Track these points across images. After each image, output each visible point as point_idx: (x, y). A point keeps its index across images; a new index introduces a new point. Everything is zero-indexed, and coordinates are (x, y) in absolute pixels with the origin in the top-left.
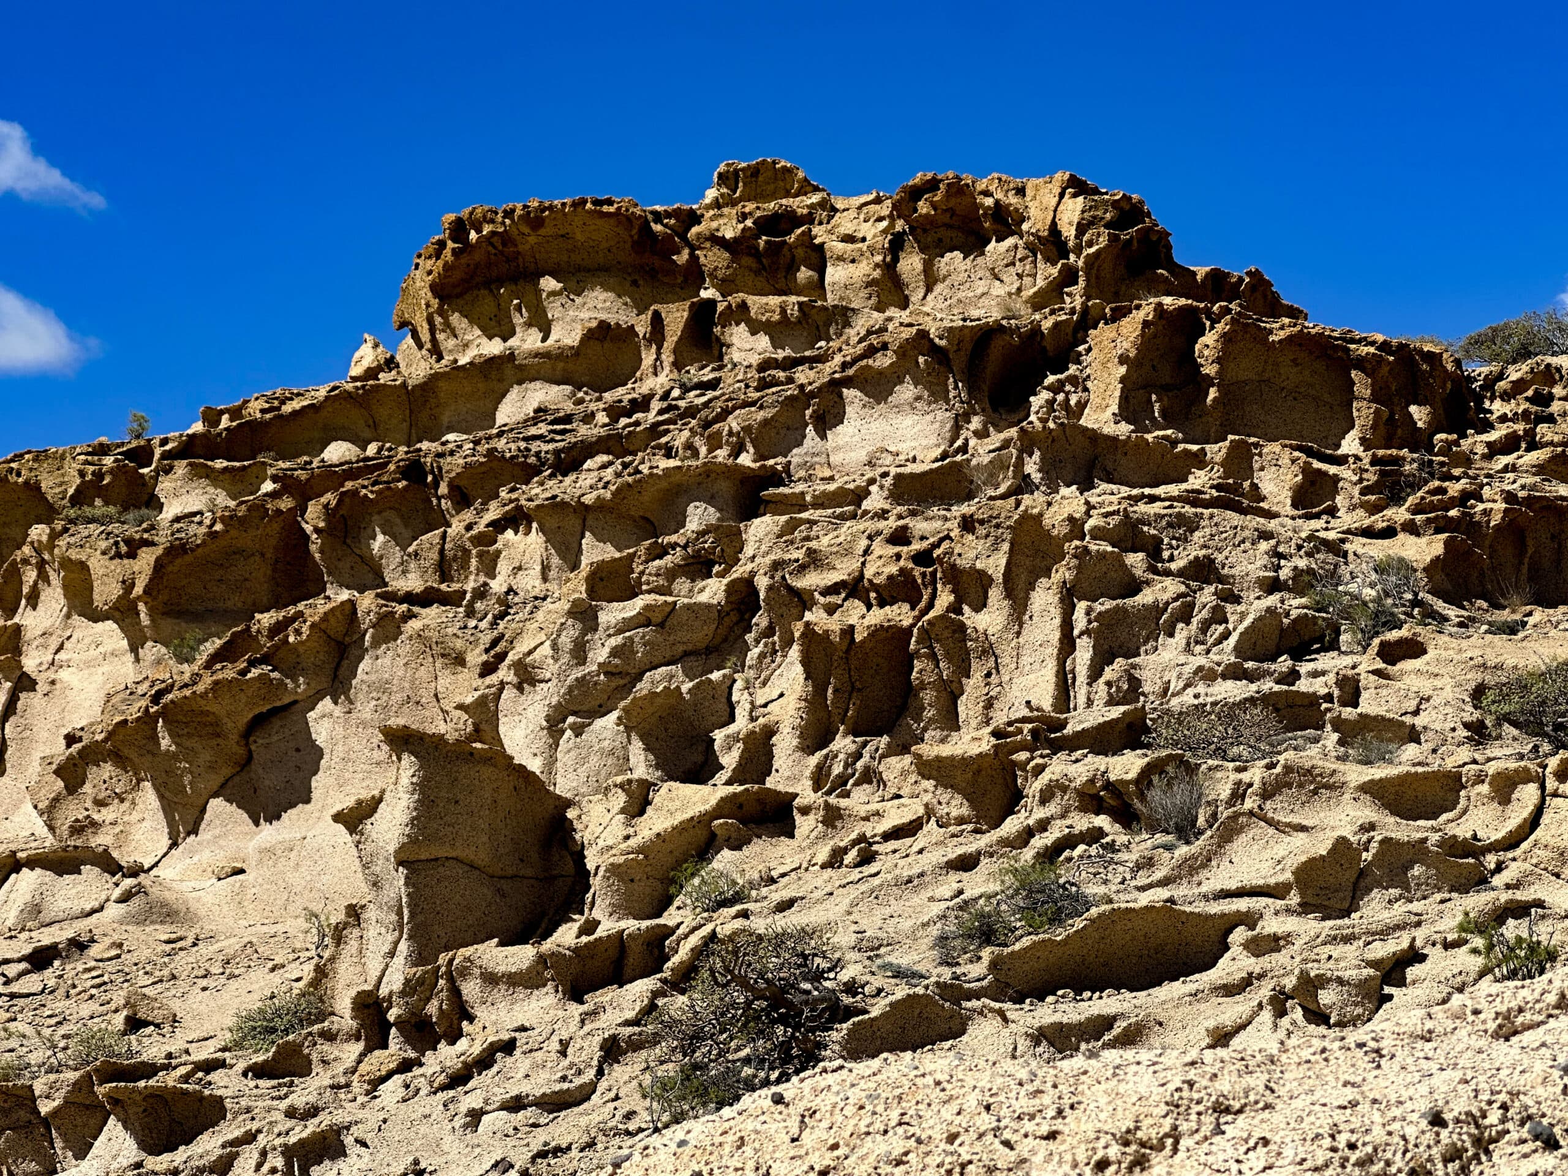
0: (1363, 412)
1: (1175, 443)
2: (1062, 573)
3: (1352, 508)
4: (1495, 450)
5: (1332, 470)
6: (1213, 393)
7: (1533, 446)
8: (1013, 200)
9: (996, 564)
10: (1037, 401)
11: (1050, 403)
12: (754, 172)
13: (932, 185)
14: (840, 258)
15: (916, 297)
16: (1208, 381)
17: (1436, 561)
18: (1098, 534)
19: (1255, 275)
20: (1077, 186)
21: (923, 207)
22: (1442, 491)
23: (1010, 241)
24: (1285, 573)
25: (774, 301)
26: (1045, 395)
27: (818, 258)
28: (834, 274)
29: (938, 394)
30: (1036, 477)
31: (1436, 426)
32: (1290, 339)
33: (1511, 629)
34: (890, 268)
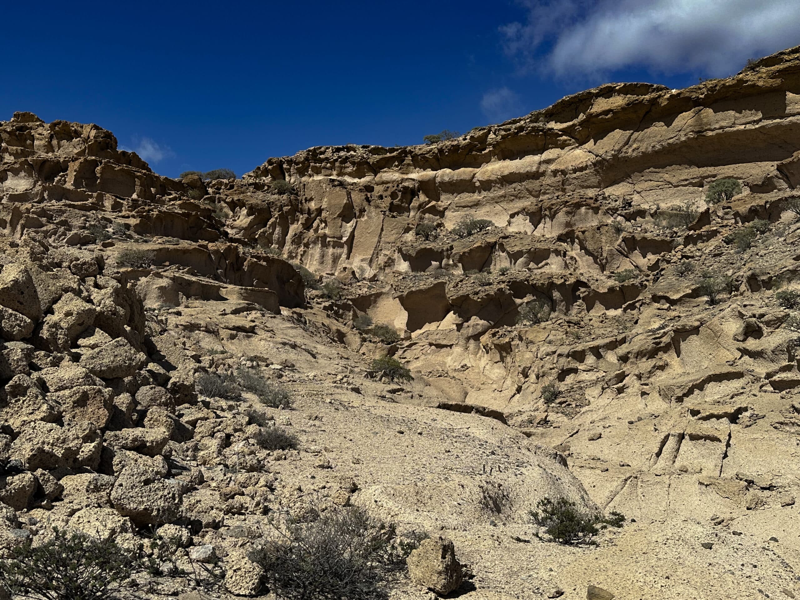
0: (138, 188)
1: (85, 192)
2: (22, 222)
3: (126, 211)
4: (171, 200)
5: (122, 201)
6: (99, 181)
7: (180, 200)
8: (79, 129)
9: (8, 218)
10: (56, 179)
11: (60, 180)
12: (24, 115)
13: (59, 123)
14: (38, 139)
15: (56, 150)
16: (98, 178)
17: (136, 225)
18: (33, 213)
19: (134, 153)
20: (96, 127)
21: (57, 129)
22: (144, 208)
23: (78, 139)
24: (87, 225)
25: (15, 148)
26: (59, 178)
27: (33, 139)
28: (36, 143)
29: (30, 175)
30: (46, 197)
31: (157, 193)
32: (120, 170)
33: (146, 241)
34: (50, 142)
